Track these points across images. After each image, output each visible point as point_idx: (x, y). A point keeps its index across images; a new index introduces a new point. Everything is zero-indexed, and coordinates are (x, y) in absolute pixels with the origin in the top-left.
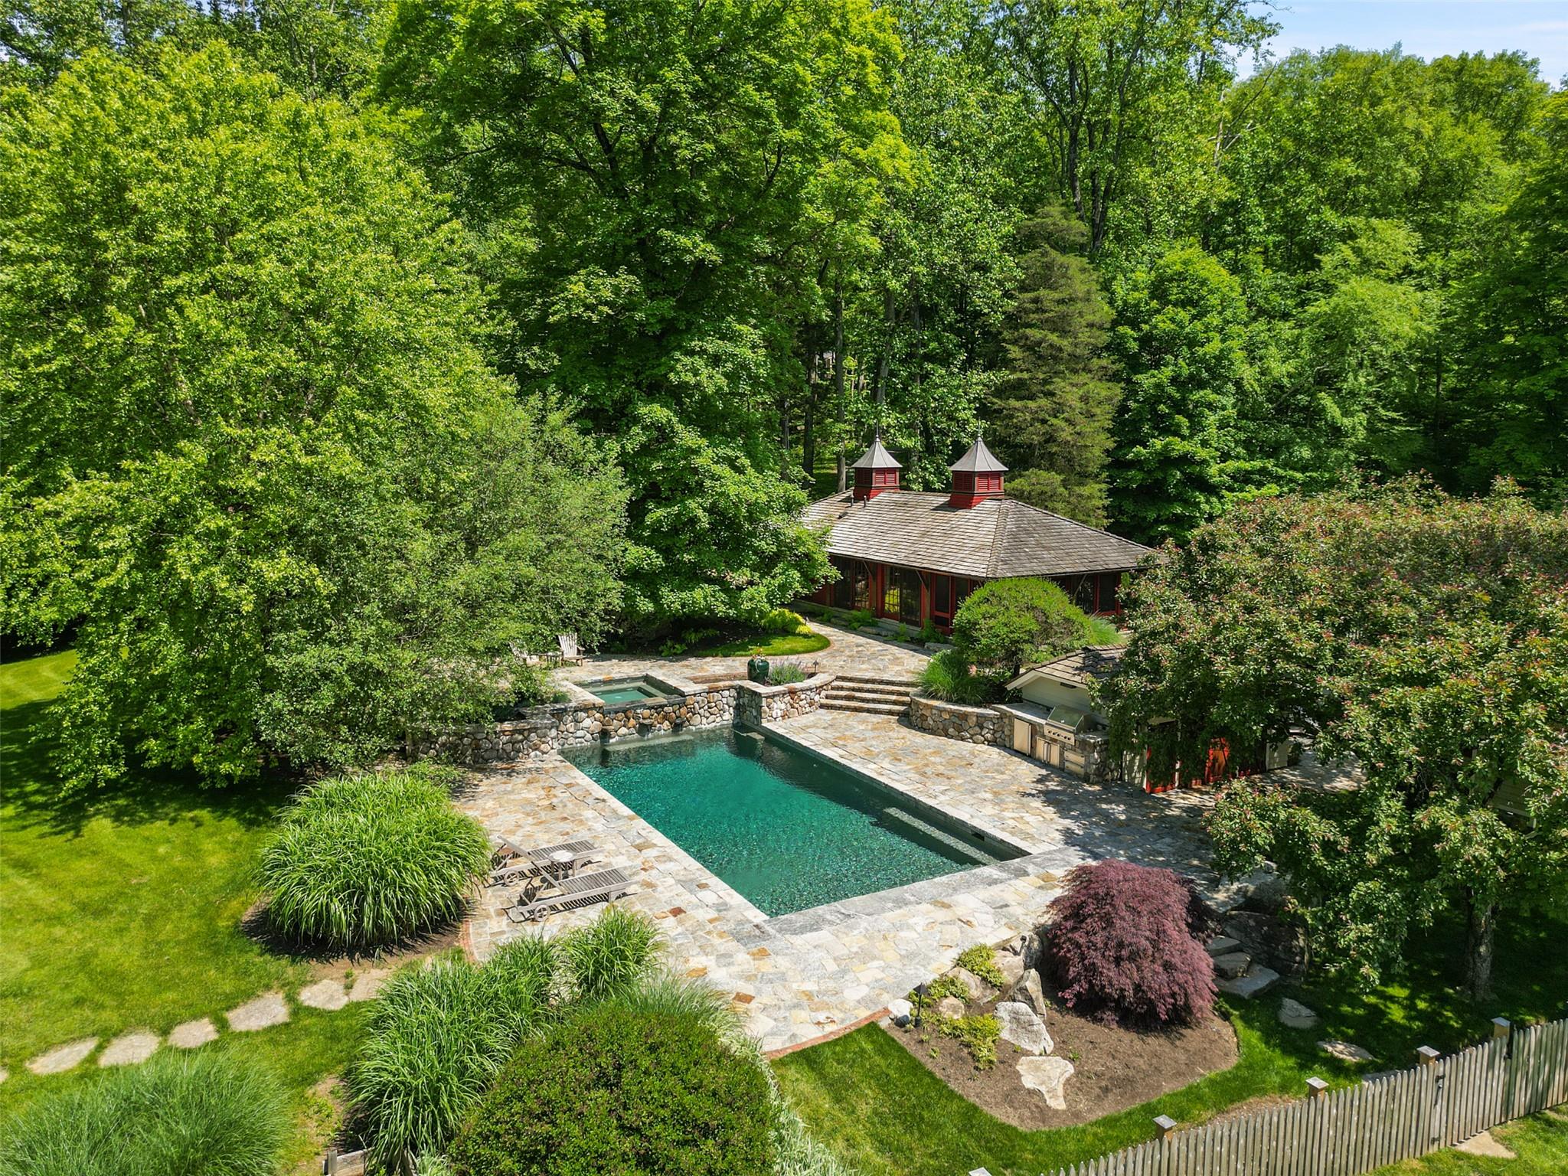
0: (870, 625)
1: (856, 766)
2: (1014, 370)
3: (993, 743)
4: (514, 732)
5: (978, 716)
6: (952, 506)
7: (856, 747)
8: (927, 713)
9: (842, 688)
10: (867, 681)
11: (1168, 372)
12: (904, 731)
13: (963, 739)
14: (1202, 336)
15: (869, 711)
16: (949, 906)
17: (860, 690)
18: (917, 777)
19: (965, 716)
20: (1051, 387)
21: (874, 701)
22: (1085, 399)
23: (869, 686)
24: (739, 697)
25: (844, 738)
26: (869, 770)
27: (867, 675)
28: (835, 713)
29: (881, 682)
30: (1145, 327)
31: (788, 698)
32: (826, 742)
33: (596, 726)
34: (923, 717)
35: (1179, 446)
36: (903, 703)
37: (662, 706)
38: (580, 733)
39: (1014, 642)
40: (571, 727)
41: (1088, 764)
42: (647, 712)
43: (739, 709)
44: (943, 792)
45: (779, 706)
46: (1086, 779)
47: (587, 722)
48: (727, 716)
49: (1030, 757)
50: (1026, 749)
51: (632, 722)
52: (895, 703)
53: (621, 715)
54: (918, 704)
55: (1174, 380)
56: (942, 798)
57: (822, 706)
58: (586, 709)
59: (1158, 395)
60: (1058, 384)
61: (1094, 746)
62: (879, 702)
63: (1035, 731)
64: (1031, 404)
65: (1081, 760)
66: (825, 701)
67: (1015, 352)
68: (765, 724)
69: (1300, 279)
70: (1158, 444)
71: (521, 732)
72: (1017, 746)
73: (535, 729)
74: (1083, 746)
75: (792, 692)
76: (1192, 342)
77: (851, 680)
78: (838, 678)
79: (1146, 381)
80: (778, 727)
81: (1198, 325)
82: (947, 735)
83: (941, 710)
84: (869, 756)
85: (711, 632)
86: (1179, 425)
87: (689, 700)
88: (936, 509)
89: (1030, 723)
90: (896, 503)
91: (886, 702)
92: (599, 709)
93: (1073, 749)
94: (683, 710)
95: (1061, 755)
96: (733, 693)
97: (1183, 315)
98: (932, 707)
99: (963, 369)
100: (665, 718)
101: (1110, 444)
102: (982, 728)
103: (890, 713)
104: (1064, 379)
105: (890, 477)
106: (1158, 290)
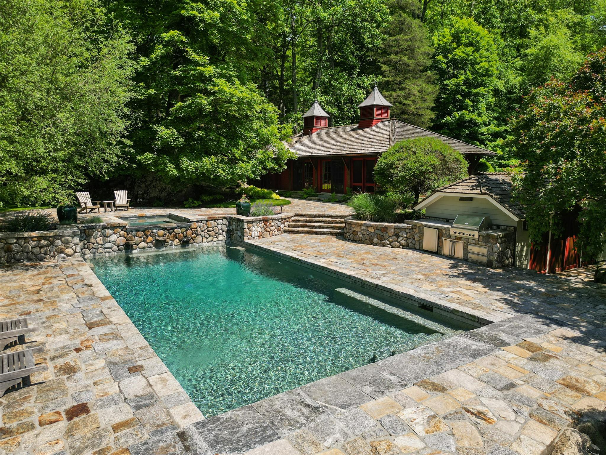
0: (314, 196)
1: (311, 260)
2: (384, 77)
3: (406, 247)
4: (39, 239)
5: (395, 228)
6: (361, 128)
7: (310, 251)
8: (358, 229)
9: (299, 221)
10: (315, 216)
11: (461, 78)
12: (342, 242)
13: (384, 245)
14: (478, 60)
15: (316, 233)
16: (443, 390)
17: (310, 221)
18: (359, 266)
19: (386, 229)
20: (404, 85)
21: (320, 227)
22: (421, 91)
23: (316, 219)
24: (230, 224)
25: (301, 246)
26: (321, 262)
27: (315, 213)
28: (295, 235)
29: (324, 216)
30: (450, 56)
31: (262, 224)
32: (288, 249)
33: (122, 241)
34: (355, 233)
35: (468, 115)
36: (339, 228)
37: (173, 229)
38: (108, 245)
39: (423, 173)
40: (100, 240)
41: (491, 253)
42: (161, 232)
43: (230, 233)
44: (384, 275)
45: (256, 229)
46: (489, 264)
47: (114, 237)
48: (221, 237)
49: (438, 253)
50: (434, 248)
51: (150, 238)
52: (333, 228)
53: (141, 233)
54: (351, 224)
55: (465, 83)
56: (384, 279)
57: (286, 231)
58: (113, 227)
59: (457, 90)
60: (407, 84)
61: (497, 238)
62: (323, 227)
63: (441, 234)
64: (394, 94)
65: (485, 251)
66: (287, 228)
67: (384, 68)
68: (246, 240)
69: (518, 41)
70: (457, 115)
71: (45, 238)
72: (425, 247)
73: (59, 237)
74: (486, 240)
75: (265, 220)
76: (474, 63)
77: (304, 216)
78: (296, 215)
79: (451, 83)
80: (256, 242)
81: (477, 55)
82: (372, 243)
83: (368, 226)
84: (319, 255)
85: (218, 197)
86: (467, 105)
87: (193, 225)
88: (351, 130)
89: (438, 228)
90: (327, 133)
91: (328, 228)
92: (123, 227)
93: (477, 243)
94: (189, 232)
95: (465, 249)
96: (225, 222)
97: (470, 50)
98: (361, 225)
99: (359, 74)
100: (176, 237)
101: (433, 116)
102: (398, 236)
103: (331, 234)
104: (410, 81)
105: (323, 122)
106: (456, 37)
